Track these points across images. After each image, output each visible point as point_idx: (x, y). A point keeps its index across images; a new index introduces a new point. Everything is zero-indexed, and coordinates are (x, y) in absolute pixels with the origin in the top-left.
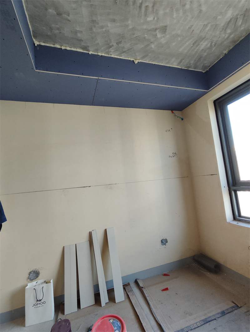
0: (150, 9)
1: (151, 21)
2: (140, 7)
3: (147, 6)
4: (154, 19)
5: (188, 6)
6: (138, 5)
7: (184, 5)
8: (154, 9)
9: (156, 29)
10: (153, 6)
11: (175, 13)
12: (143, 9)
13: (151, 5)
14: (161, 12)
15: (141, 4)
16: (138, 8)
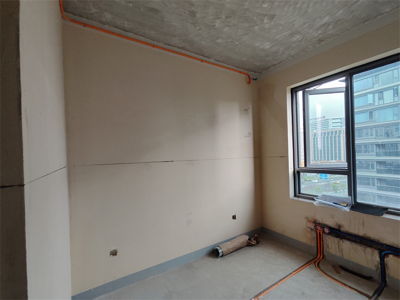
1: (265, 7)
4: (268, 7)
9: (266, 15)
11: (286, 7)
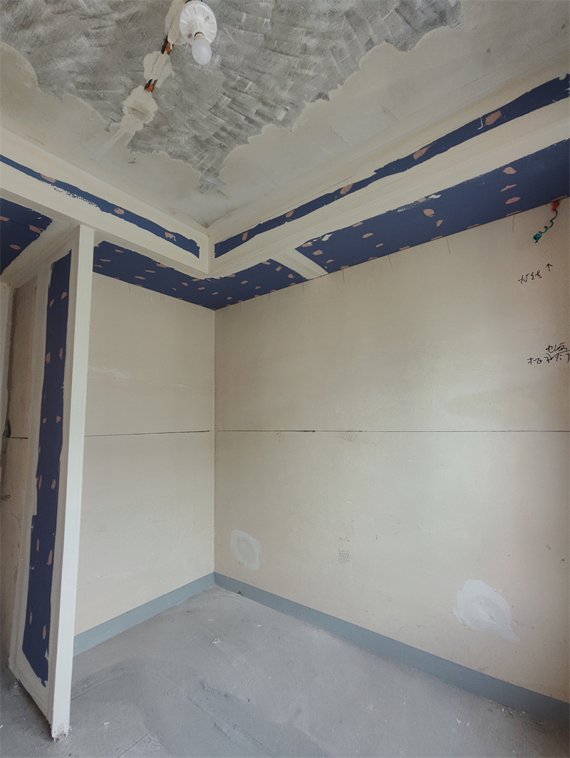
0: (265, 109)
1: (286, 115)
2: (251, 121)
3: (258, 113)
4: (287, 109)
5: (312, 43)
6: (246, 123)
7: (305, 49)
8: (269, 104)
10: (264, 104)
11: (307, 72)
12: (257, 119)
13: (260, 106)
14: (285, 95)
15: (247, 118)
16: (250, 125)
